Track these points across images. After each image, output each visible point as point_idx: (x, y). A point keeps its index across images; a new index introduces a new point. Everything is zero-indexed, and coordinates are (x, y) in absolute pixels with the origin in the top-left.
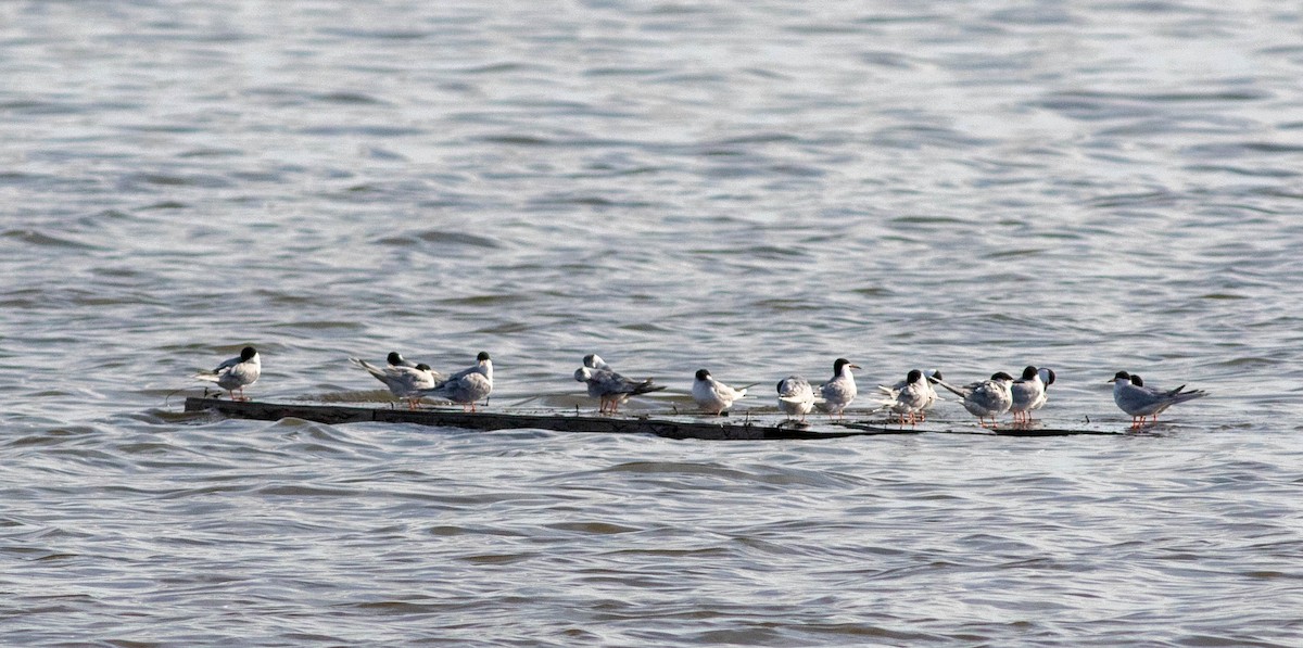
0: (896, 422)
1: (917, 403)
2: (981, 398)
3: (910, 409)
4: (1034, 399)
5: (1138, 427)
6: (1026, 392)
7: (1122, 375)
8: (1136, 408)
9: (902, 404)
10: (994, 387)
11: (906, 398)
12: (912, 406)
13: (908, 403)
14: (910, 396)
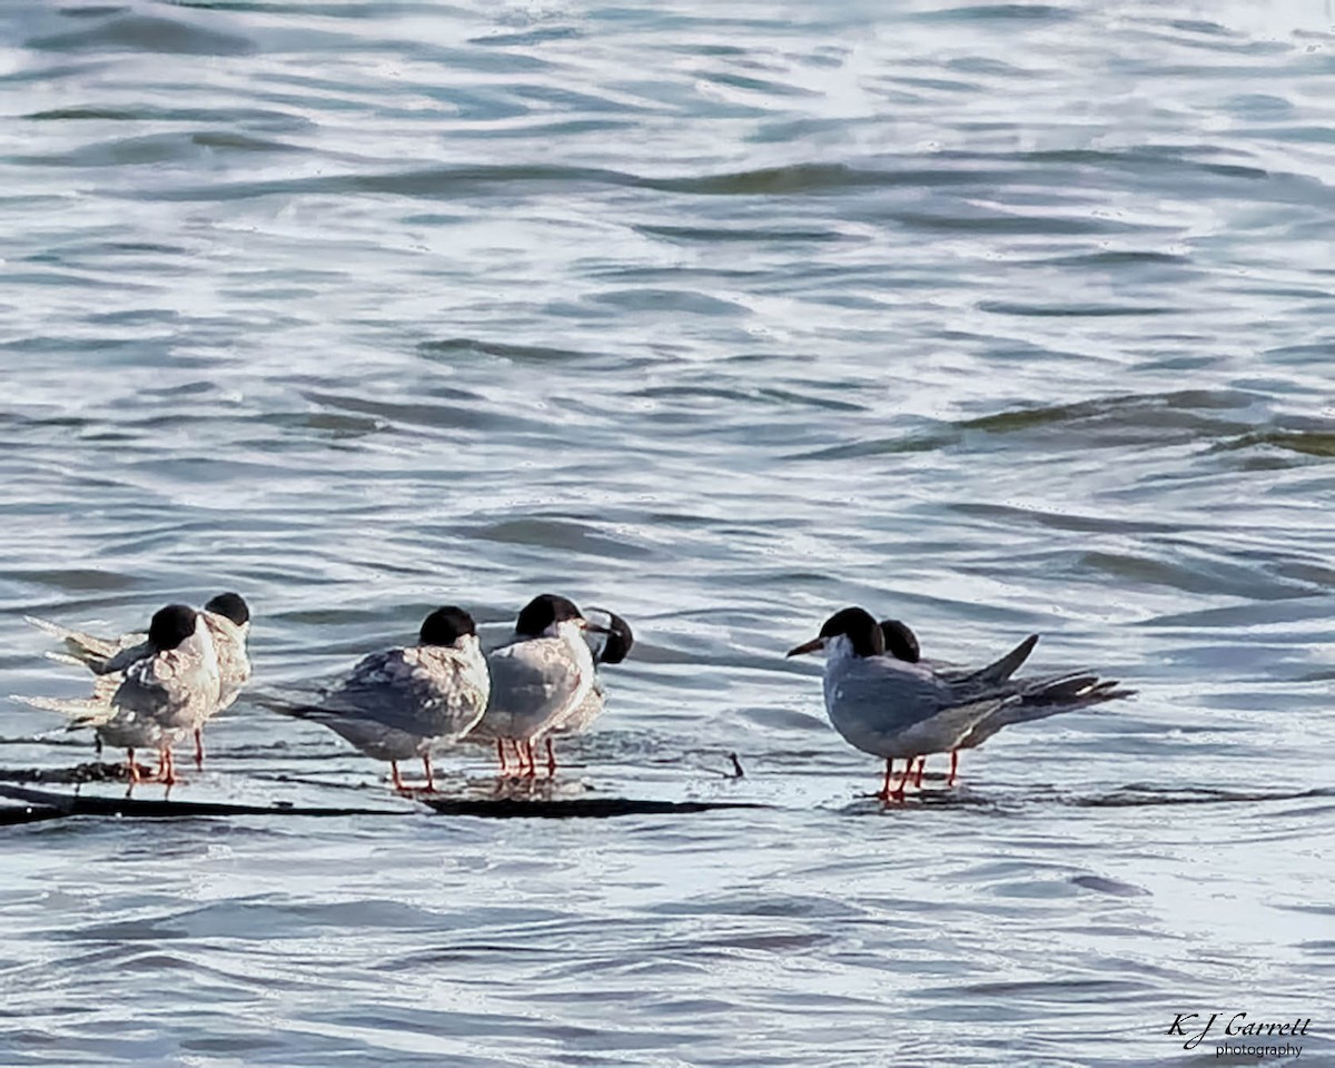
0: (112, 773)
1: (182, 713)
2: (384, 701)
3: (156, 732)
4: (560, 696)
5: (899, 794)
6: (536, 678)
7: (852, 627)
8: (885, 729)
9: (131, 716)
10: (429, 664)
11: (146, 698)
12: (165, 723)
13: (149, 713)
14: (159, 693)
